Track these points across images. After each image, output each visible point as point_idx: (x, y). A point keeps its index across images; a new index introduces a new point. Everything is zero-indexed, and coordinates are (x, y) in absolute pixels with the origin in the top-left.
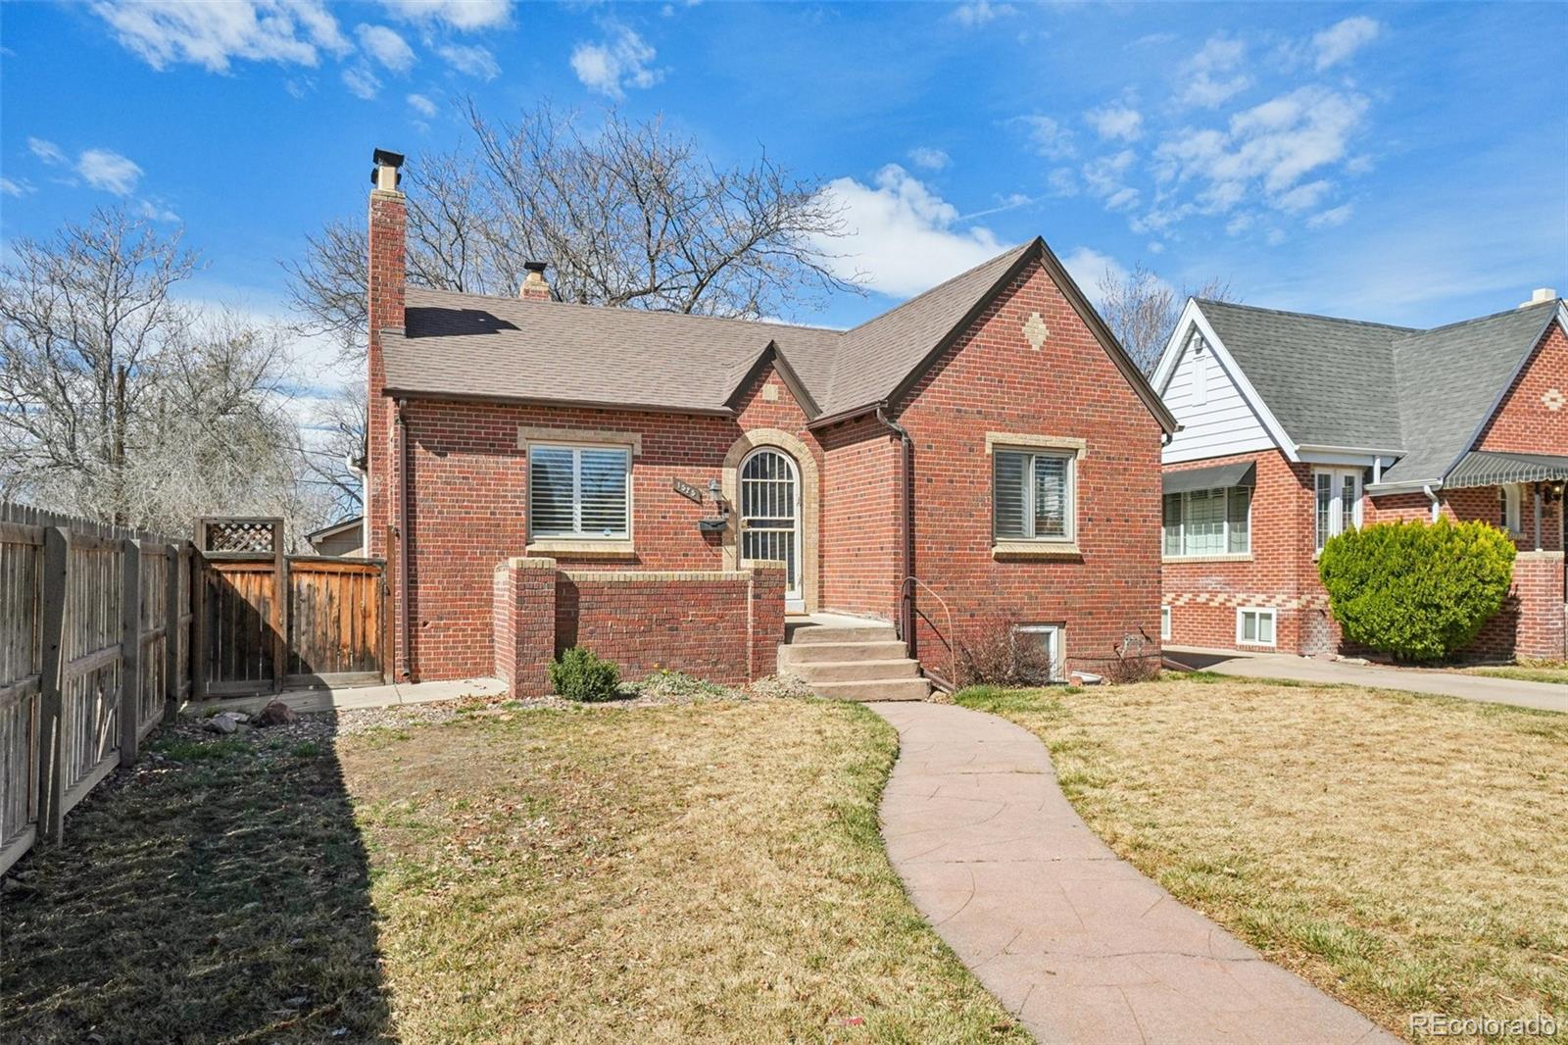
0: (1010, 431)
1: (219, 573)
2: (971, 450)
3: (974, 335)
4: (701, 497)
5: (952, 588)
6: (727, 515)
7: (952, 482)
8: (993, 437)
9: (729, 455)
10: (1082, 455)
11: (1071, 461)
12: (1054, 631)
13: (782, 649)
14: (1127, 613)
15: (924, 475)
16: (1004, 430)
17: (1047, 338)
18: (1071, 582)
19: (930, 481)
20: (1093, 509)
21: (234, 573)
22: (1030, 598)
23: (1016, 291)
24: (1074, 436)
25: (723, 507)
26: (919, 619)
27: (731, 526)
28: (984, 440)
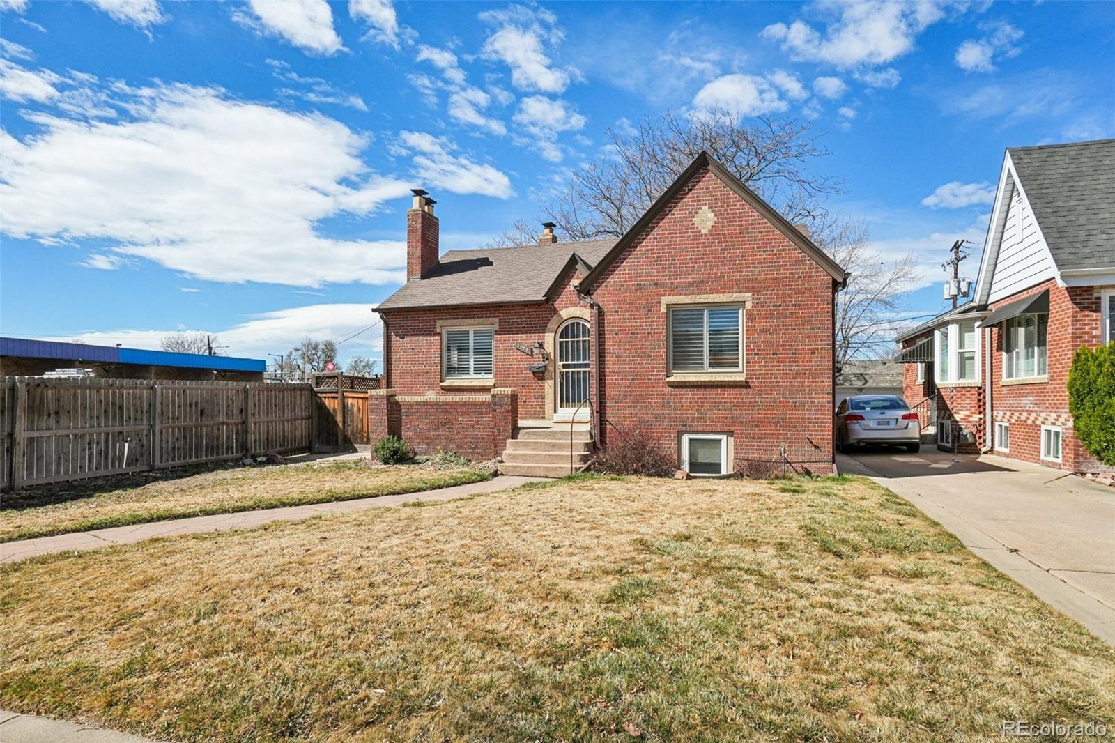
0: (681, 294)
1: (320, 398)
2: (650, 311)
3: (652, 231)
4: (532, 352)
5: (635, 406)
6: (547, 362)
7: (634, 334)
8: (666, 300)
9: (549, 326)
10: (749, 305)
11: (740, 312)
12: (724, 438)
13: (509, 441)
14: (795, 427)
15: (611, 330)
16: (677, 294)
17: (715, 222)
18: (738, 402)
19: (616, 334)
20: (760, 346)
21: (325, 397)
22: (700, 413)
23: (687, 194)
24: (741, 292)
25: (546, 357)
26: (609, 426)
27: (551, 368)
28: (660, 303)
